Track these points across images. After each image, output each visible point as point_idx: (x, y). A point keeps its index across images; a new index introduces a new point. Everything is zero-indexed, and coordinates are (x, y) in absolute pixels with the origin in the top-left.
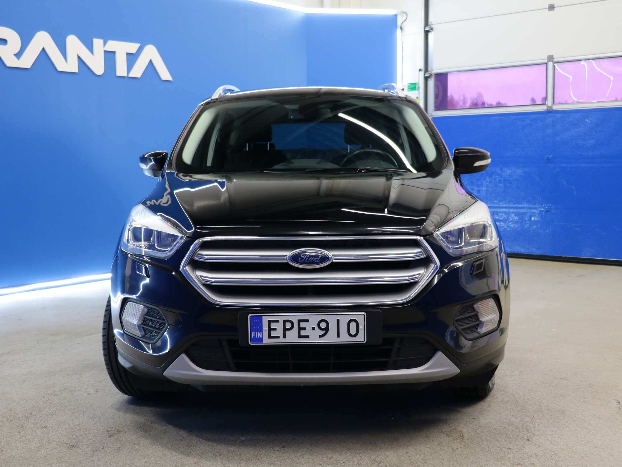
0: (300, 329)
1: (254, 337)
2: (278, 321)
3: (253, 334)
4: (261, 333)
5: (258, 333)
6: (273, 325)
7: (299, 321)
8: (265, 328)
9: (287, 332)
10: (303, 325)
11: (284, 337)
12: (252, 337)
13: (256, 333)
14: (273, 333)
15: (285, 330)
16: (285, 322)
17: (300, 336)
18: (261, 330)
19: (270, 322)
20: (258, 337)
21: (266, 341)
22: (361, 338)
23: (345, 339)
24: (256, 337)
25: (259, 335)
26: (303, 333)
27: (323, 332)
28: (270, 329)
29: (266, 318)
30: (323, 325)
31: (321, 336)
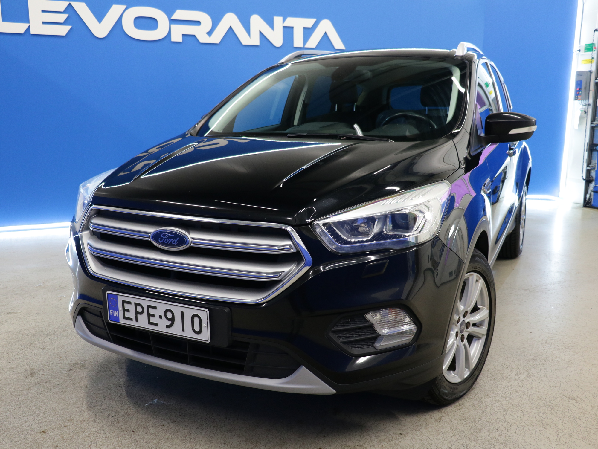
0: (150, 315)
1: (113, 314)
2: (130, 303)
3: (112, 312)
4: (117, 312)
5: (115, 311)
6: (127, 306)
7: (149, 307)
8: (120, 308)
9: (139, 316)
10: (152, 311)
11: (137, 320)
12: (111, 315)
13: (114, 311)
14: (127, 315)
15: (137, 313)
16: (136, 304)
17: (150, 323)
18: (117, 309)
19: (124, 302)
20: (116, 316)
21: (122, 321)
22: (205, 337)
23: (189, 334)
24: (114, 315)
25: (116, 314)
26: (152, 320)
27: (169, 323)
28: (125, 310)
29: (121, 297)
30: (169, 315)
31: (168, 327)
